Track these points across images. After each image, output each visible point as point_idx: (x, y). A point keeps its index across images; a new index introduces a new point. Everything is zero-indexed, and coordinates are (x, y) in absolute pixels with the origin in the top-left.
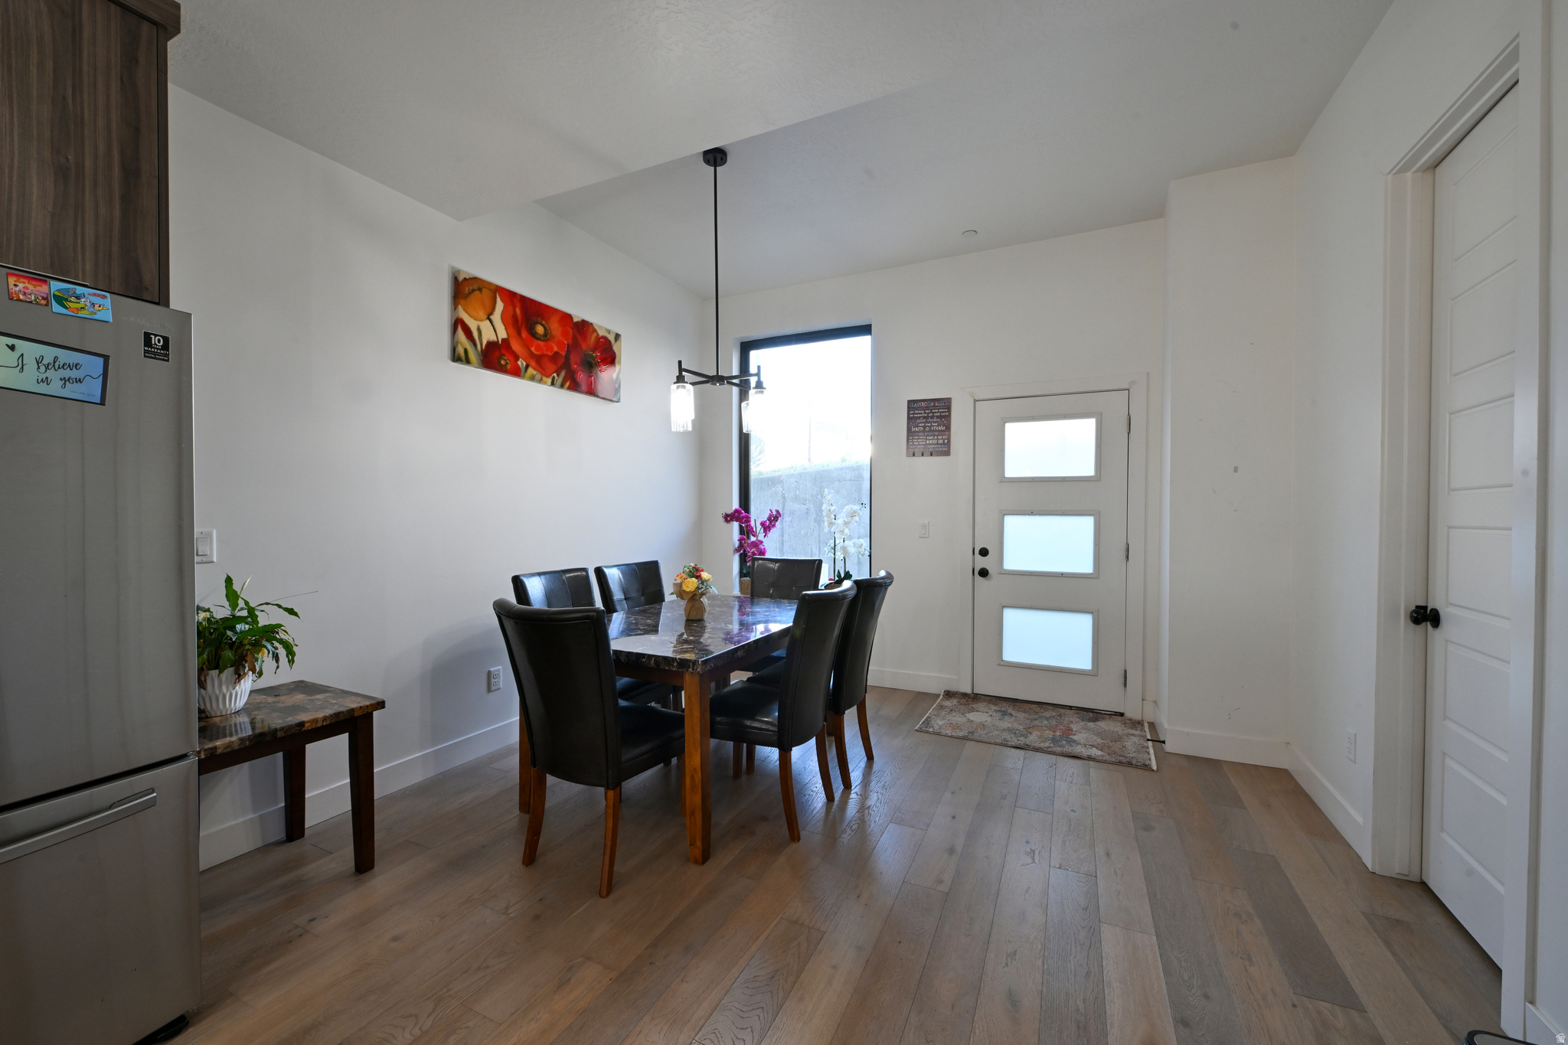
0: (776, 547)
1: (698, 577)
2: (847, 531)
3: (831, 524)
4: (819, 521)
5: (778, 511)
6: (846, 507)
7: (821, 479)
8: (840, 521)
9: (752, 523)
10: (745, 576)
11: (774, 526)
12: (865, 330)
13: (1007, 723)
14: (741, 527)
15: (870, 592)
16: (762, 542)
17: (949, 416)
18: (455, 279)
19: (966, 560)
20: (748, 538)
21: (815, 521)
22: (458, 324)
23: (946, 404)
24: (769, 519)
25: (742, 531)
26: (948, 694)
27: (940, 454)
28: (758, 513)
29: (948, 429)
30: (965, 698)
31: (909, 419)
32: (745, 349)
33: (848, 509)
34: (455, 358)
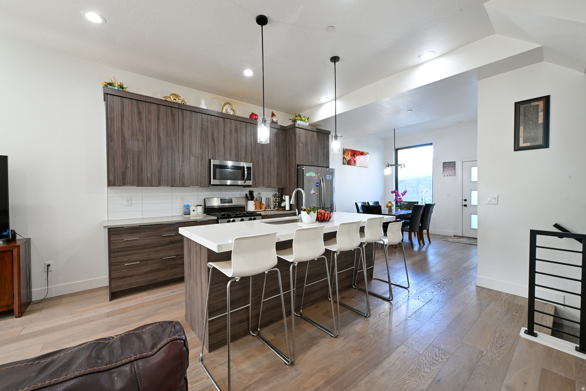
0: (406, 199)
1: (391, 203)
2: (425, 195)
3: (421, 194)
4: (418, 193)
5: (406, 191)
6: (426, 189)
7: (418, 182)
8: (424, 193)
9: (399, 194)
10: (397, 206)
11: (405, 194)
12: (431, 144)
13: (470, 241)
14: (396, 194)
15: (428, 208)
16: (402, 198)
17: (455, 166)
18: (344, 150)
19: (460, 203)
20: (398, 197)
21: (417, 193)
22: (344, 158)
23: (454, 163)
24: (404, 192)
25: (396, 195)
26: (455, 236)
27: (453, 175)
28: (400, 191)
29: (455, 169)
30: (460, 237)
31: (443, 167)
32: (396, 150)
33: (426, 190)
34: (344, 164)
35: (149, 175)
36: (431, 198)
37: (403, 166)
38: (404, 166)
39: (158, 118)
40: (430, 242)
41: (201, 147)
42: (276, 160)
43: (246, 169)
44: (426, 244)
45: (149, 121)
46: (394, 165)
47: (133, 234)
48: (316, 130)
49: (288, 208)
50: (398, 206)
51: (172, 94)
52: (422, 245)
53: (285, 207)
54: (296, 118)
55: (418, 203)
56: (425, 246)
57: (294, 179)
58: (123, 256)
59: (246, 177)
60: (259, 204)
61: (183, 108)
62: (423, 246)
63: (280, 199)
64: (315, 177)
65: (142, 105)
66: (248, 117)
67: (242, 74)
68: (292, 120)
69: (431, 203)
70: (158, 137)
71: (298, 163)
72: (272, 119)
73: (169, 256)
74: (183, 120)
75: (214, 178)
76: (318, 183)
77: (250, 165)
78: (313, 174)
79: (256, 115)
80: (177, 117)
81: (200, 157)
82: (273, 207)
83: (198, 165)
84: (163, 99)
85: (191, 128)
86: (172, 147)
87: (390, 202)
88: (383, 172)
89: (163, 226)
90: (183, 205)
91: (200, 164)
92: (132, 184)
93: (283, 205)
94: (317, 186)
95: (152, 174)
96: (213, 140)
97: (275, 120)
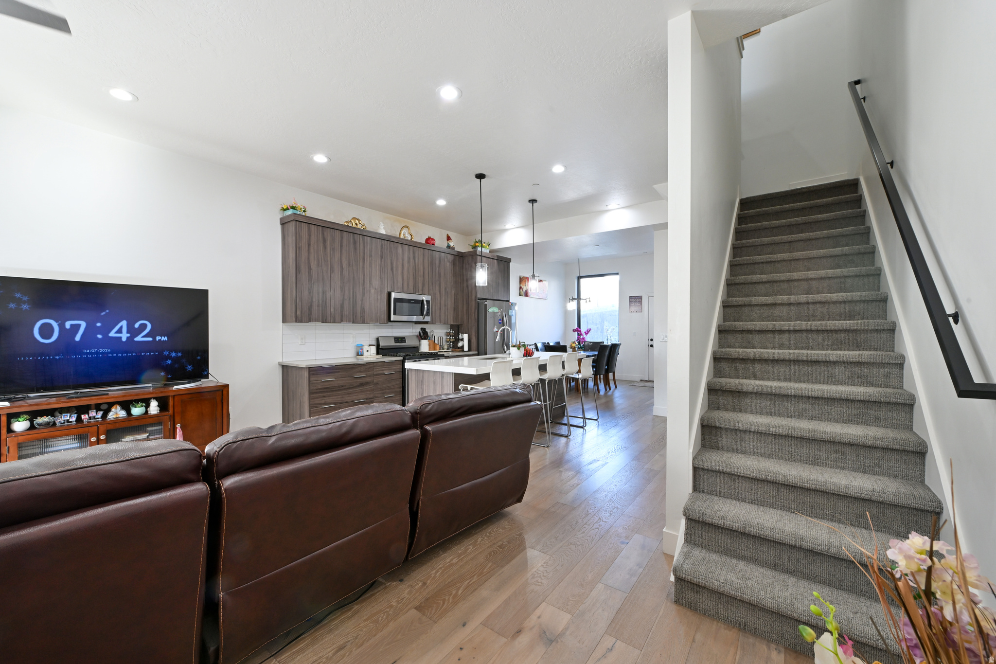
0: (590, 338)
2: (611, 334)
3: (607, 332)
4: (602, 332)
5: (590, 328)
7: (603, 317)
8: (609, 331)
9: (582, 332)
11: (589, 333)
12: (617, 274)
14: (578, 333)
15: (614, 347)
16: (585, 338)
17: (642, 301)
18: (520, 278)
19: (647, 343)
20: (581, 336)
22: (520, 288)
23: (641, 297)
24: (588, 329)
25: (578, 335)
26: (641, 380)
27: (639, 312)
28: (583, 329)
29: (641, 304)
30: (646, 381)
31: (630, 301)
32: (579, 278)
33: (612, 327)
34: (520, 295)
35: (332, 310)
36: (617, 338)
37: (588, 300)
38: (590, 301)
39: (341, 246)
40: (616, 387)
41: (380, 278)
42: (453, 292)
43: (425, 303)
44: (612, 389)
45: (333, 249)
46: (576, 299)
47: (329, 375)
48: (496, 258)
49: (466, 348)
50: (581, 347)
51: (354, 218)
52: (608, 389)
53: (463, 347)
54: (477, 244)
55: (603, 343)
56: (611, 391)
57: (473, 314)
58: (320, 397)
59: (425, 313)
60: (433, 345)
61: (365, 234)
62: (609, 391)
63: (455, 338)
64: (498, 312)
65: (327, 232)
66: (424, 242)
67: (436, 203)
68: (472, 246)
69: (618, 343)
70: (341, 267)
71: (479, 296)
72: (448, 244)
73: (360, 400)
74: (364, 247)
75: (395, 314)
76: (500, 320)
77: (429, 298)
78: (496, 310)
79: (433, 239)
80: (359, 244)
81: (379, 290)
82: (447, 348)
83: (378, 299)
84: (345, 224)
85: (371, 256)
86: (354, 278)
87: (574, 342)
88: (565, 307)
89: (355, 366)
90: (356, 344)
91: (379, 297)
92: (317, 320)
93: (460, 344)
94: (500, 323)
95: (335, 309)
96: (392, 269)
97: (452, 244)
